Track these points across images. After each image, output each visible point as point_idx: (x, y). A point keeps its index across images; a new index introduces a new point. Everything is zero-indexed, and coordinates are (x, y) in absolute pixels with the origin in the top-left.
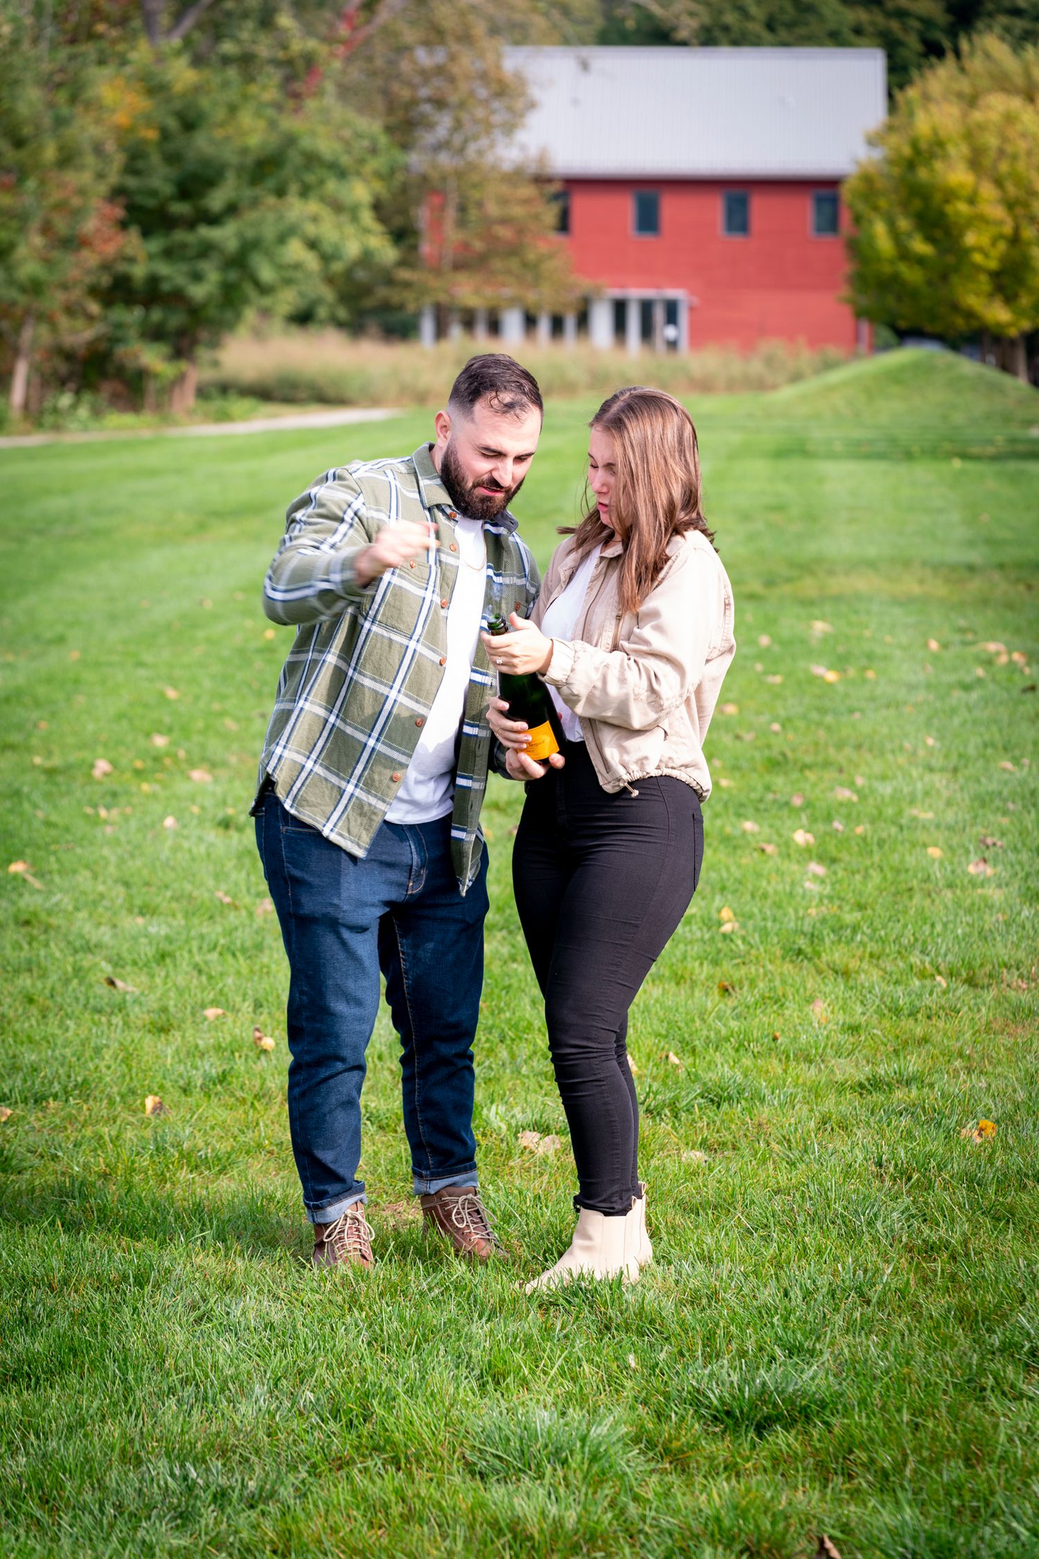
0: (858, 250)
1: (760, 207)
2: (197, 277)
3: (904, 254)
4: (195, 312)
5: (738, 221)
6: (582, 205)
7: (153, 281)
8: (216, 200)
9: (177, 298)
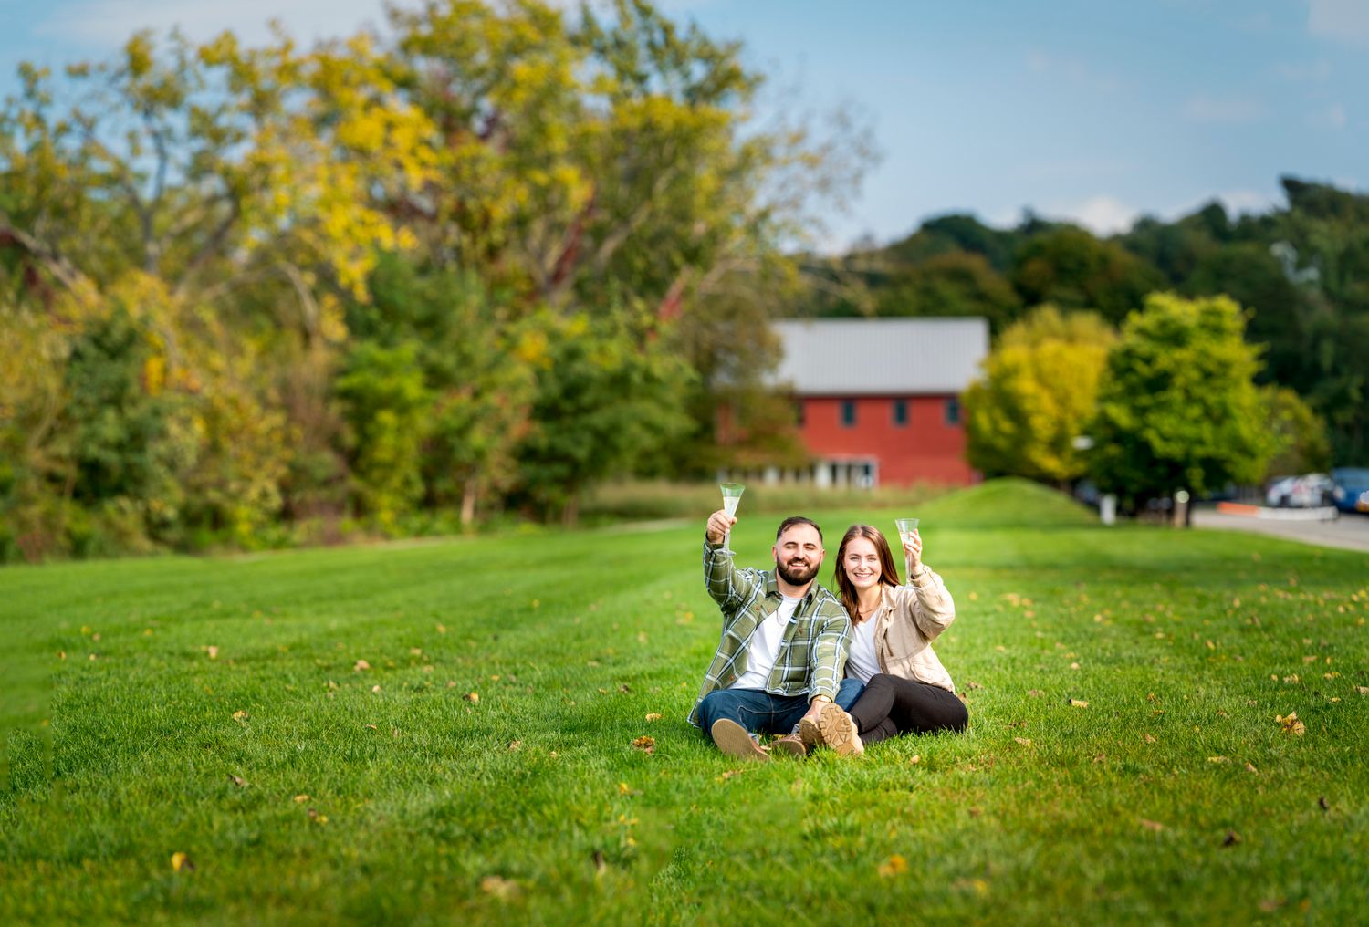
0: (971, 429)
1: (915, 411)
2: (578, 443)
3: (997, 431)
4: (575, 465)
5: (901, 416)
6: (812, 411)
7: (552, 449)
8: (587, 399)
9: (565, 458)
